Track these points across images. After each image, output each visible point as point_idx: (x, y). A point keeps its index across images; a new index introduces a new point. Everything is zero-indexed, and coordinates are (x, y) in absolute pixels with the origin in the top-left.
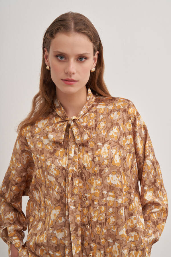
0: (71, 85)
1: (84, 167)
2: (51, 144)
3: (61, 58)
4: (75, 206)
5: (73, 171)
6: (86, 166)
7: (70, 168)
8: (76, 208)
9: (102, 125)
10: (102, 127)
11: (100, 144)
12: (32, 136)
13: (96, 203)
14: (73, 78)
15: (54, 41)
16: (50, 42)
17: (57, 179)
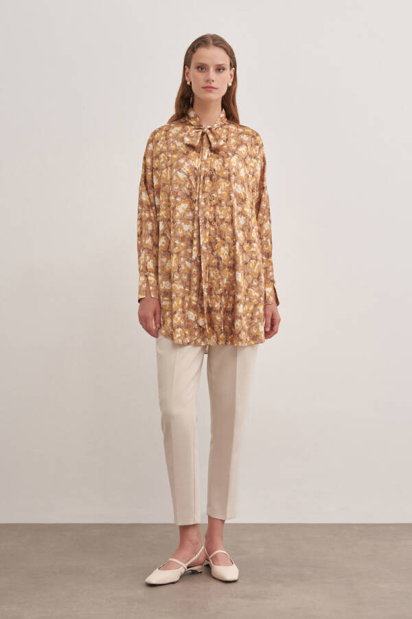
0: (210, 91)
1: (214, 170)
2: (184, 146)
3: (202, 69)
4: (205, 202)
5: (205, 171)
6: (216, 169)
7: (203, 169)
8: (206, 204)
9: (233, 141)
10: (232, 143)
11: (230, 154)
12: (166, 139)
13: (223, 203)
14: (213, 85)
15: (195, 56)
16: (192, 56)
17: (188, 176)
